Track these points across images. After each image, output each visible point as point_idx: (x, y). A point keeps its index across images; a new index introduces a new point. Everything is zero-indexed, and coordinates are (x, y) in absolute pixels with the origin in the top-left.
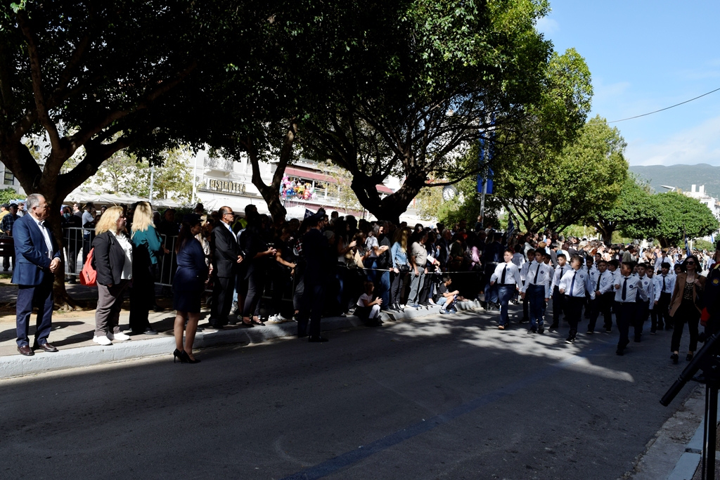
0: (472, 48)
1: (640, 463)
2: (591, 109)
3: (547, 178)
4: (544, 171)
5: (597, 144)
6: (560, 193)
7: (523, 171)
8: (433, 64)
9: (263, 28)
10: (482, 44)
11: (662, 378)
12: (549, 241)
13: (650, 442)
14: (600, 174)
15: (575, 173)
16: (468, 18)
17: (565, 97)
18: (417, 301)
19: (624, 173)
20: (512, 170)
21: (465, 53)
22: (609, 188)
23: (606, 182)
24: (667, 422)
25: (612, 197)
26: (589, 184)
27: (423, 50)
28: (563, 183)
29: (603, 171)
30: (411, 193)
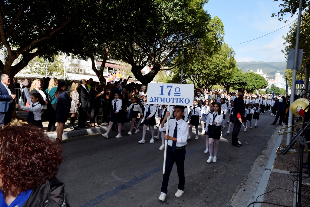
0: (181, 16)
1: (249, 175)
2: (224, 40)
3: (206, 67)
4: (205, 64)
5: (225, 54)
6: (211, 73)
7: (197, 64)
8: (165, 22)
9: (98, 5)
10: (185, 14)
11: (252, 143)
12: (207, 91)
13: (251, 167)
14: (226, 65)
15: (216, 65)
16: (179, 3)
17: (214, 35)
19: (234, 65)
20: (193, 64)
21: (179, 18)
22: (229, 71)
23: (228, 68)
24: (257, 159)
25: (229, 74)
26: (221, 69)
27: (162, 16)
28: (212, 69)
29: (227, 65)
30: (154, 73)
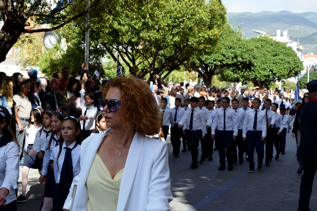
3: (151, 23)
4: (148, 16)
6: (164, 38)
7: (127, 16)
12: (155, 87)
14: (202, 19)
15: (178, 18)
20: (116, 15)
22: (210, 33)
23: (207, 26)
25: (212, 42)
26: (191, 29)
28: (167, 28)
29: (205, 17)
30: (8, 40)
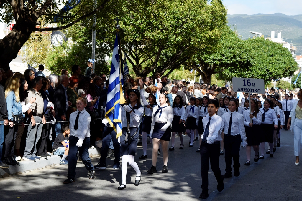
3: (155, 23)
4: (152, 17)
6: (167, 38)
12: (159, 85)
14: (204, 20)
15: (181, 19)
18: (35, 152)
19: (223, 18)
20: (121, 16)
22: (211, 33)
23: (208, 27)
25: (213, 42)
26: (193, 29)
28: (170, 29)
29: (207, 17)
30: (20, 38)
